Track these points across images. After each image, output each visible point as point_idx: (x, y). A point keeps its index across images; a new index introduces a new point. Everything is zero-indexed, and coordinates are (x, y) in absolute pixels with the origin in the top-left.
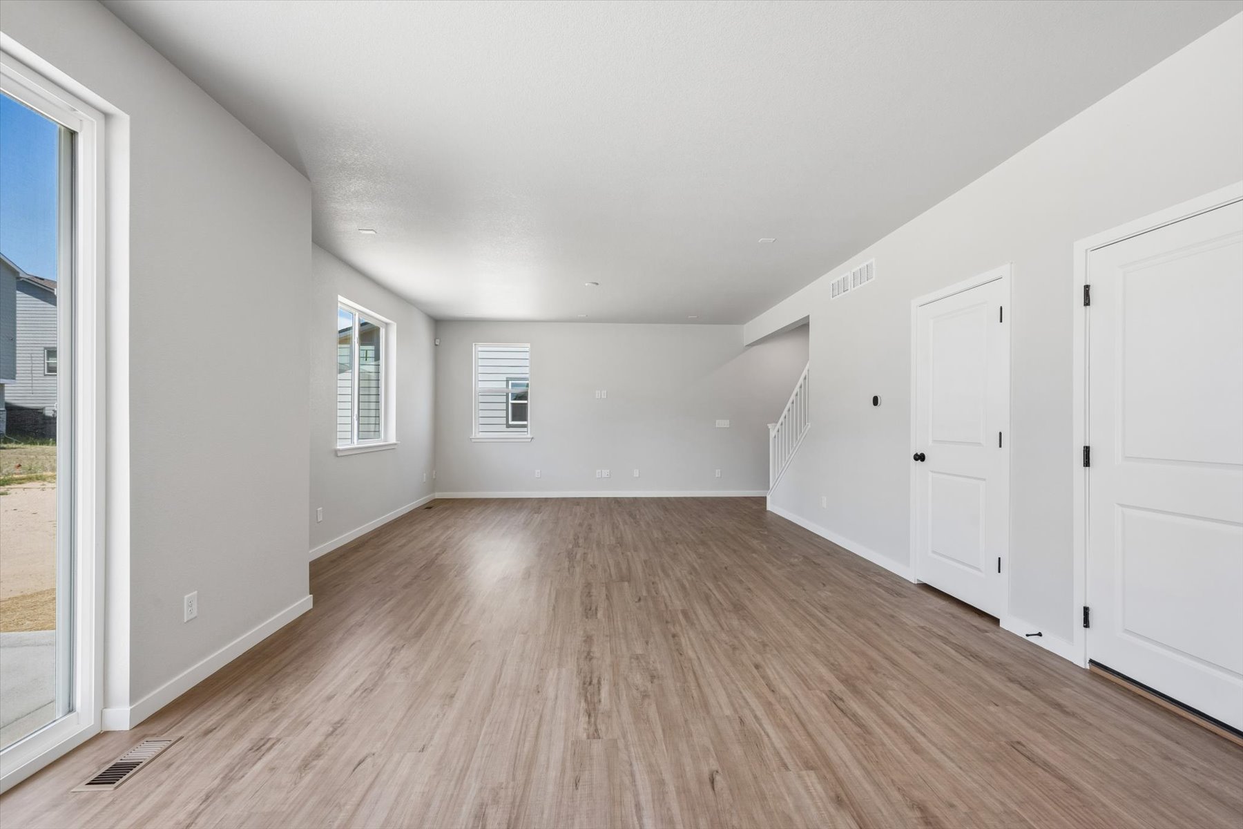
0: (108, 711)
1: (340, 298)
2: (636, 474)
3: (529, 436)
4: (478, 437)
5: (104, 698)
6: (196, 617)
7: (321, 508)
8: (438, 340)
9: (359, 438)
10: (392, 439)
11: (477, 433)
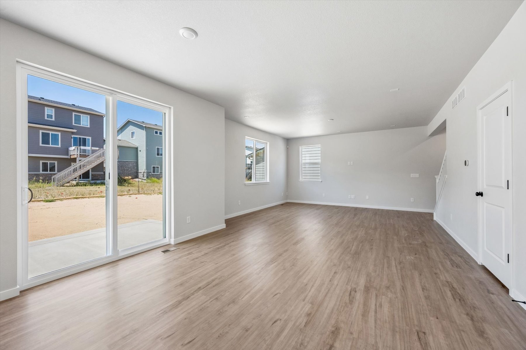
0: (171, 239)
1: (246, 137)
2: (367, 197)
3: (320, 181)
4: (302, 180)
5: (170, 238)
6: (190, 223)
7: (240, 201)
8: (288, 146)
9: (255, 180)
10: (268, 181)
11: (301, 179)
